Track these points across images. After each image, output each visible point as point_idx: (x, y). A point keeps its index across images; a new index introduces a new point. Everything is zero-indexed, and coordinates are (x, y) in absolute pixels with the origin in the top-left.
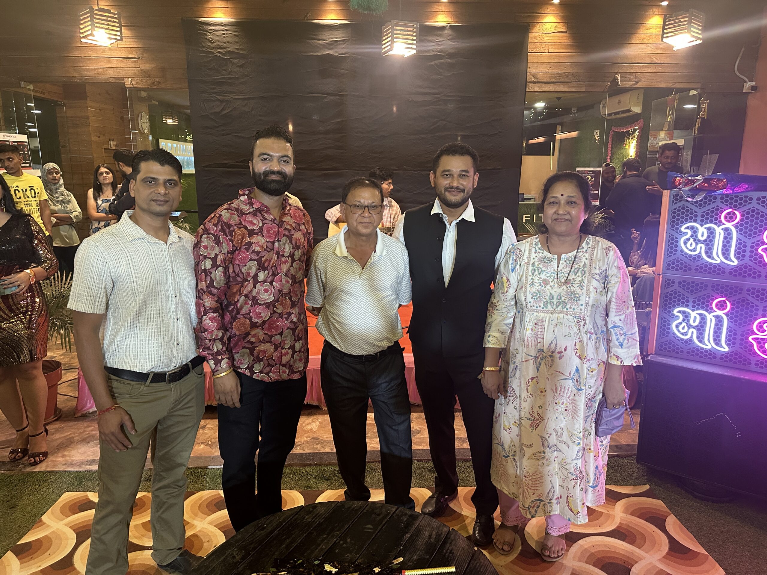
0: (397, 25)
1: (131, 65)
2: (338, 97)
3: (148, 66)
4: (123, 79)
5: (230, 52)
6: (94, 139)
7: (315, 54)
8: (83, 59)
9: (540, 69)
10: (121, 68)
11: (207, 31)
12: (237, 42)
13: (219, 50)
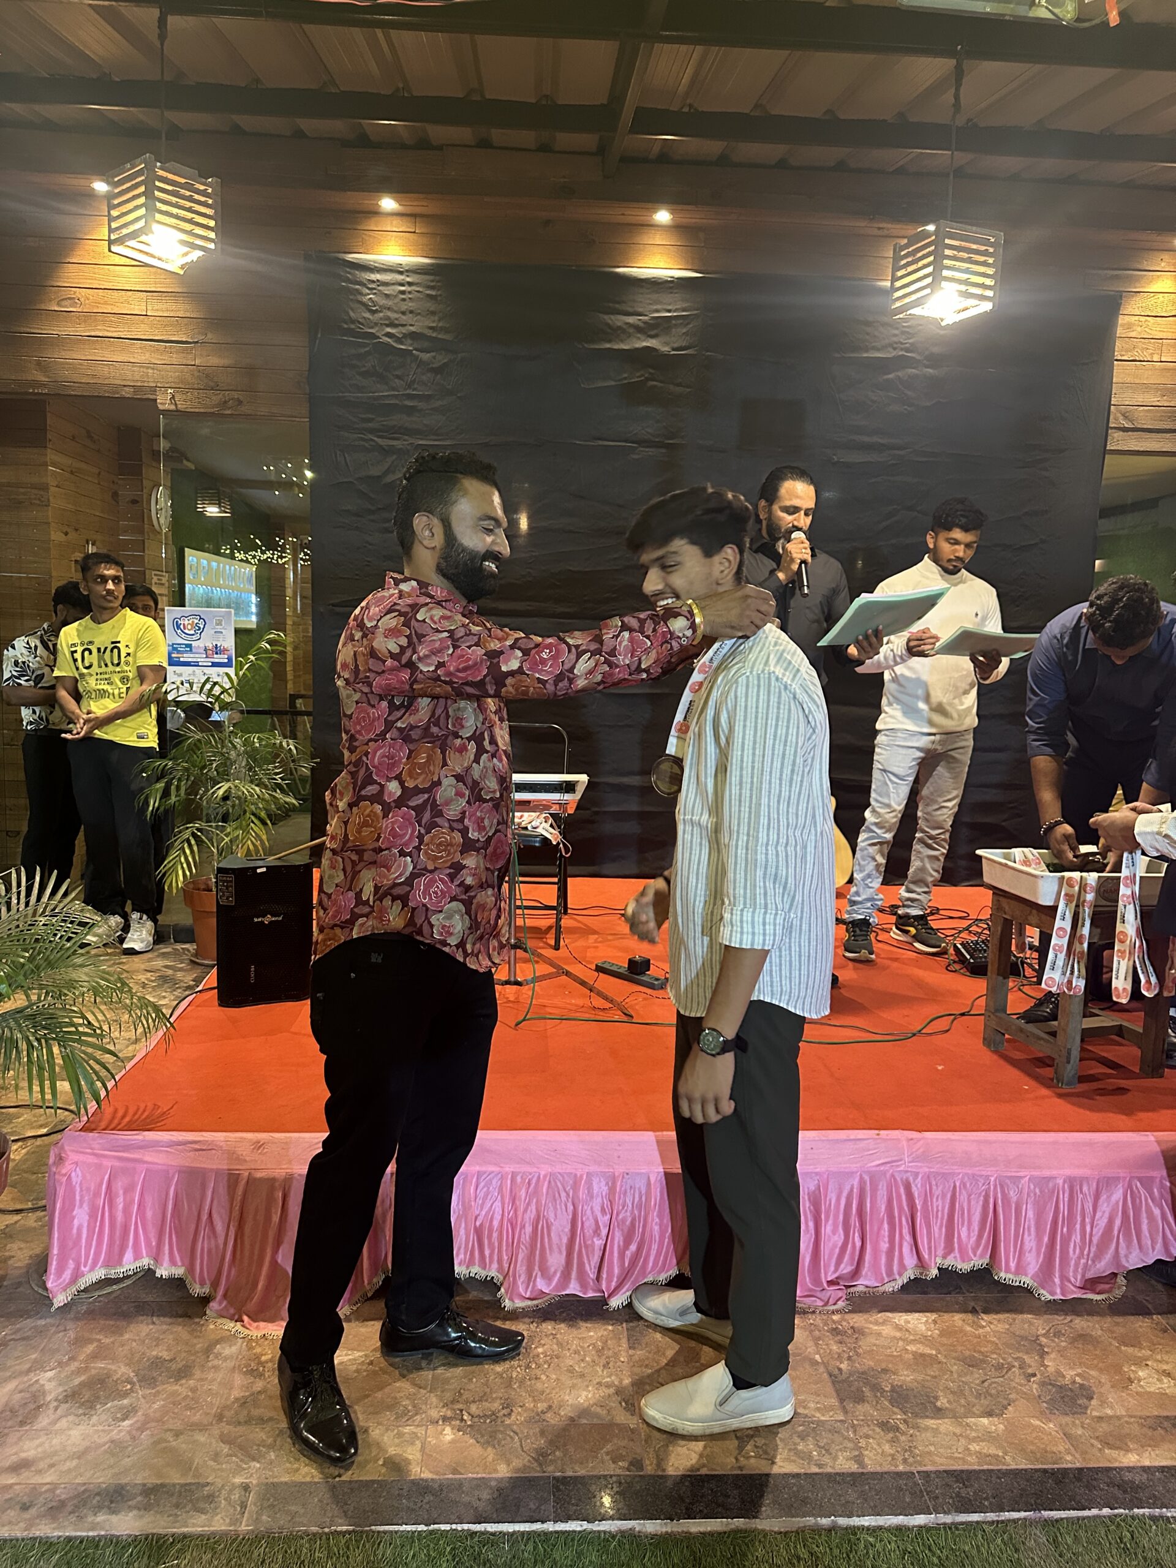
0: (952, 236)
1: (175, 359)
2: (664, 451)
3: (214, 361)
4: (153, 390)
5: (414, 336)
6: (56, 536)
7: (616, 347)
8: (59, 341)
9: (1140, 399)
10: (152, 365)
11: (364, 285)
12: (433, 313)
13: (389, 330)
